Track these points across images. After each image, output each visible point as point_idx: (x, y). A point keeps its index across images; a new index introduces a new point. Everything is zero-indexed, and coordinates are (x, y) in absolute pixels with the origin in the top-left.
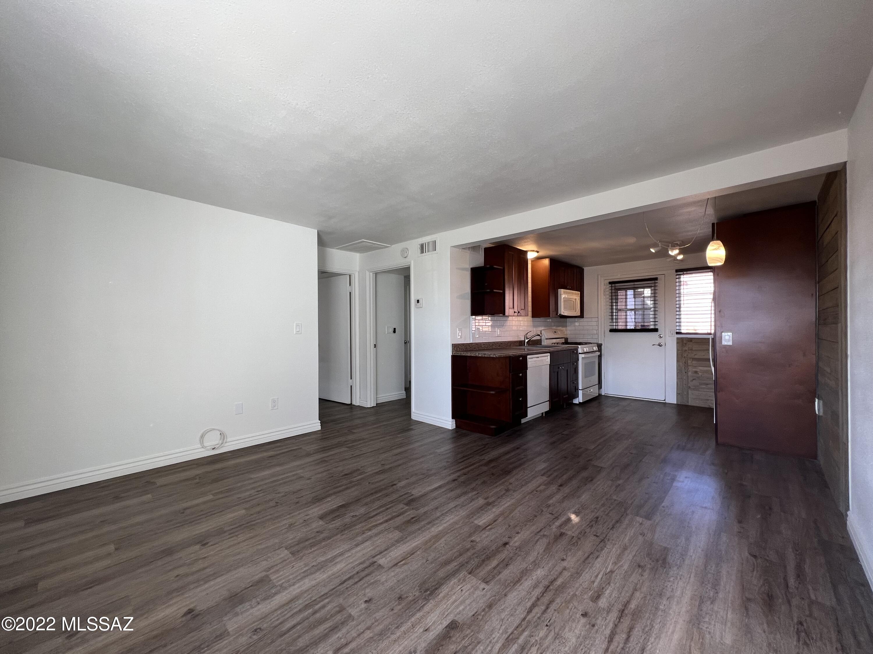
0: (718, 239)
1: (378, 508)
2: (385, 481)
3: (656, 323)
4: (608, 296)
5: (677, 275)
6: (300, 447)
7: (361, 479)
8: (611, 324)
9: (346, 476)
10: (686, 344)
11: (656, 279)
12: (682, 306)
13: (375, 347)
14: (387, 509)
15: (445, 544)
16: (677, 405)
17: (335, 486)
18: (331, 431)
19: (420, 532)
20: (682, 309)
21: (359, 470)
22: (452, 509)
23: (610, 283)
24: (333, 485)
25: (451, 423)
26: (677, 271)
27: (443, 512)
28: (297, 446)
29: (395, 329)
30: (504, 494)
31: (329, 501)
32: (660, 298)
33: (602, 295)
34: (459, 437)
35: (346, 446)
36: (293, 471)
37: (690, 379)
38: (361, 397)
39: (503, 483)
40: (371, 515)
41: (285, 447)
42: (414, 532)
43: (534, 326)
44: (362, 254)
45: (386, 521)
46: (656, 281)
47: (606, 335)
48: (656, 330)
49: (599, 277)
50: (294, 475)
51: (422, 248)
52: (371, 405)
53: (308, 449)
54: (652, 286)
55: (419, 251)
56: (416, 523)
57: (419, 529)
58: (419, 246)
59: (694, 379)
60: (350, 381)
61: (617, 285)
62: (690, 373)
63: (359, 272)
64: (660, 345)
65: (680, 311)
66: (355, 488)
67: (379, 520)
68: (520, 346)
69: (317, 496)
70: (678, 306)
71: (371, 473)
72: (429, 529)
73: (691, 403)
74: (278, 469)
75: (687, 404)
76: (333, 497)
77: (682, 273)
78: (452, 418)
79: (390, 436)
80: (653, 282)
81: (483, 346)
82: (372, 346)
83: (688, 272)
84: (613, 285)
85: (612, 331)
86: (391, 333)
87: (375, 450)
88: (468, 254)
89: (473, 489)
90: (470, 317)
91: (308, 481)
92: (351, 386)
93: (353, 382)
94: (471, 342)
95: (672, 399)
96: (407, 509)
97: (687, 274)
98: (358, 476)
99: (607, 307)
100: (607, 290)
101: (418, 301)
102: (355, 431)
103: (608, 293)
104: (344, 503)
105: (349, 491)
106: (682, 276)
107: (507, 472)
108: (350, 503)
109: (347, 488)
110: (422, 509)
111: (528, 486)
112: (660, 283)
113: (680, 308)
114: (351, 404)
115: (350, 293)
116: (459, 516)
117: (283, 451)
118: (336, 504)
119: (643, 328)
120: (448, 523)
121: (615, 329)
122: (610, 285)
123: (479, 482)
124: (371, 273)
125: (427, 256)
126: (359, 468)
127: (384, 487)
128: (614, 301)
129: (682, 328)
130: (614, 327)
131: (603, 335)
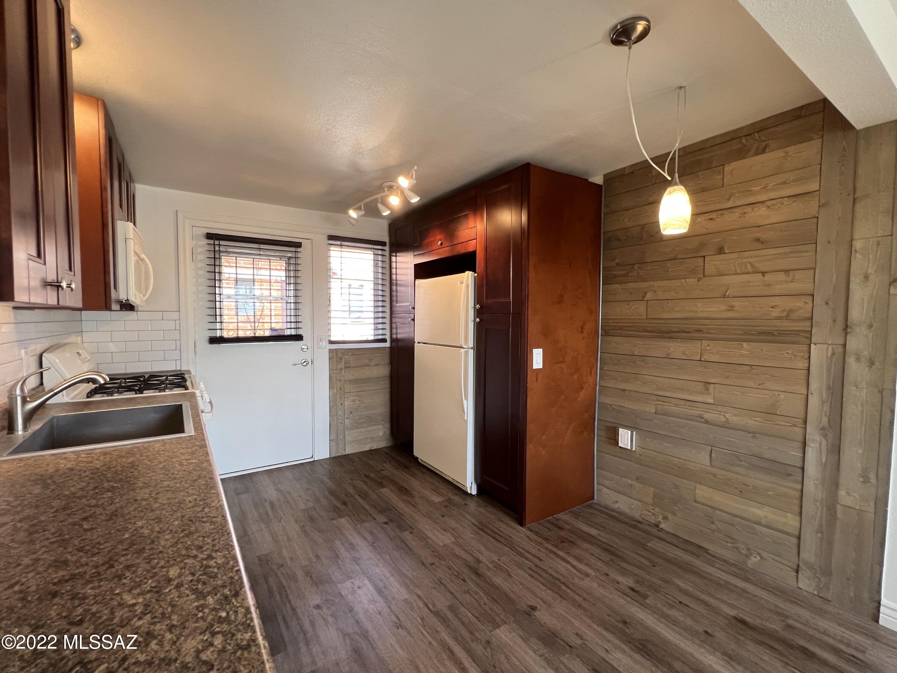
3: (300, 324)
5: (329, 245)
8: (212, 326)
10: (341, 359)
11: (298, 245)
16: (330, 458)
23: (206, 235)
26: (331, 238)
32: (305, 281)
33: (188, 259)
47: (197, 349)
48: (298, 338)
54: (290, 257)
59: (351, 413)
61: (222, 243)
62: (348, 405)
64: (305, 363)
73: (348, 451)
75: (343, 454)
84: (213, 242)
95: (323, 452)
99: (201, 289)
100: (200, 251)
106: (334, 248)
112: (304, 252)
119: (275, 333)
122: (208, 241)
129: (333, 333)
130: (218, 333)
131: (191, 350)
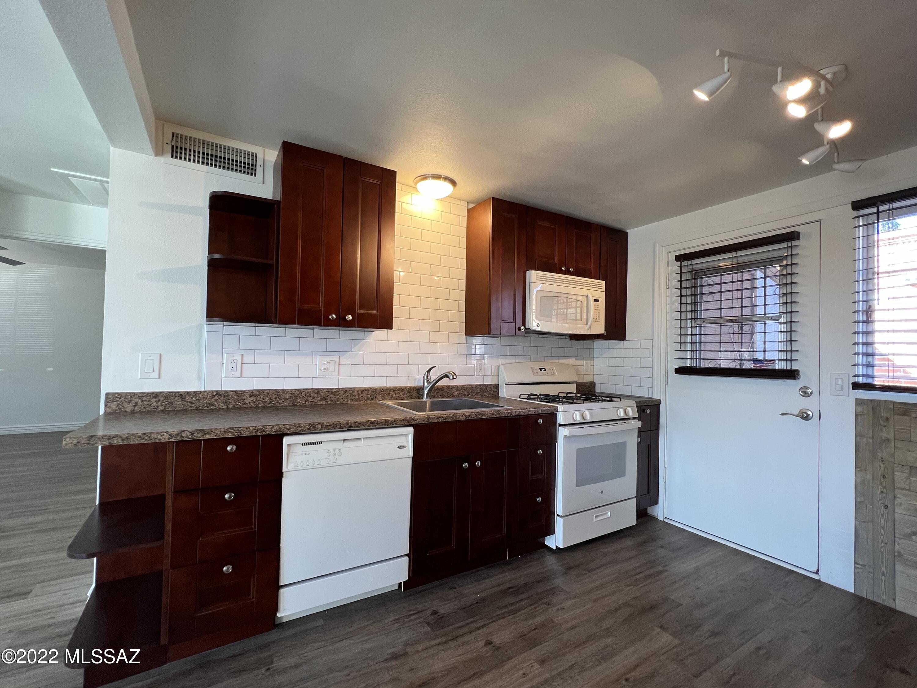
3: (795, 356)
4: (674, 290)
11: (792, 236)
12: (876, 305)
20: (875, 316)
23: (679, 258)
26: (859, 205)
33: (663, 286)
37: (903, 529)
46: (794, 243)
47: (665, 381)
49: (657, 245)
54: (784, 257)
59: (913, 534)
61: (695, 261)
62: (900, 512)
64: (804, 416)
73: (902, 605)
80: (785, 245)
84: (685, 263)
85: (680, 371)
90: (200, 328)
99: (673, 315)
100: (673, 275)
103: (673, 282)
112: (806, 247)
119: (759, 366)
121: (691, 367)
122: (680, 263)
130: (688, 363)
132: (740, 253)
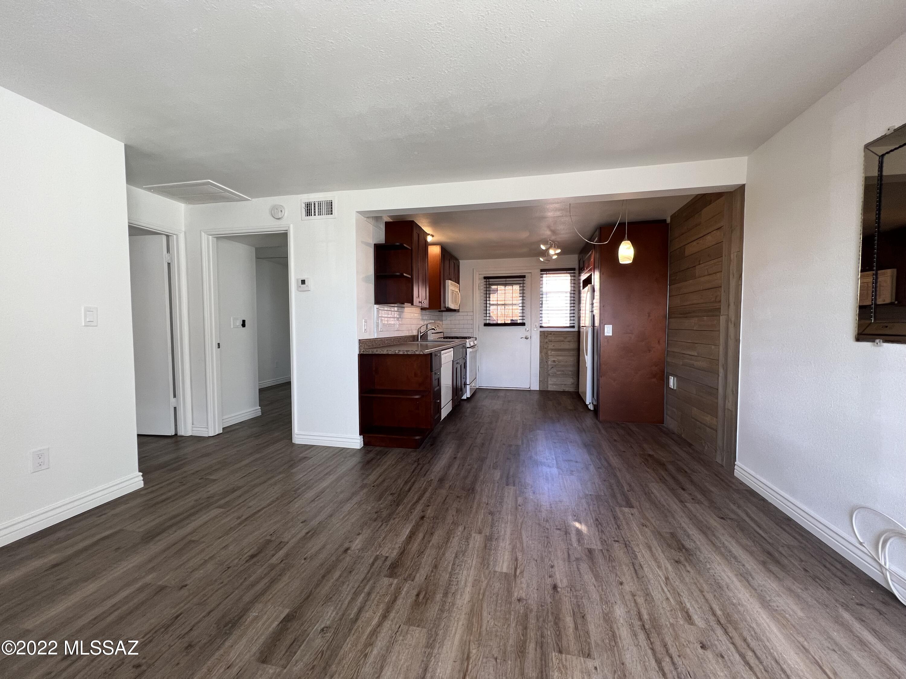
0: (629, 240)
1: (353, 599)
2: (328, 547)
3: (524, 318)
4: (482, 291)
5: (541, 274)
6: (118, 528)
7: (287, 555)
8: (485, 318)
9: (255, 559)
10: (547, 336)
11: (524, 277)
12: (544, 302)
13: (219, 347)
14: (369, 594)
15: (494, 620)
16: (540, 391)
17: (247, 583)
18: (168, 485)
19: (445, 614)
20: (544, 305)
21: (269, 542)
22: (454, 561)
23: (485, 278)
24: (241, 584)
25: (359, 441)
26: (542, 270)
27: (450, 570)
28: (111, 527)
29: (244, 321)
30: (493, 520)
31: (256, 618)
32: (527, 295)
33: (477, 289)
34: (378, 457)
35: (217, 504)
36: (136, 580)
37: (550, 367)
38: (195, 423)
39: (479, 505)
40: (352, 616)
41: (79, 537)
42: (439, 619)
43: (423, 319)
44: (191, 206)
45: (384, 617)
46: (524, 279)
47: (480, 329)
48: (523, 324)
49: (475, 271)
50: (141, 590)
51: (309, 210)
52: (215, 431)
53: (140, 527)
54: (520, 283)
55: (304, 213)
56: (429, 601)
57: (442, 611)
58: (304, 205)
59: (552, 367)
60: (172, 400)
61: (490, 280)
62: (549, 363)
63: (185, 233)
64: (526, 338)
65: (542, 307)
66: (288, 575)
67: (371, 619)
68: (413, 341)
69: (223, 617)
70: (541, 302)
71: (294, 540)
72: (453, 605)
73: (549, 389)
74: (92, 587)
75: (547, 390)
76: (259, 606)
77: (545, 273)
78: (360, 435)
79: (280, 473)
80: (522, 279)
81: (386, 342)
82: (215, 345)
83: (550, 272)
84: (488, 280)
85: (486, 325)
86: (240, 327)
87: (273, 502)
88: (370, 226)
89: (455, 524)
90: (374, 306)
91: (184, 592)
92: (175, 408)
93: (178, 402)
94: (375, 337)
95: (536, 386)
96: (398, 584)
97: (549, 274)
98: (276, 553)
99: (482, 301)
100: (482, 284)
101: (303, 282)
102: (212, 477)
103: (482, 288)
104: (287, 611)
105: (280, 585)
106: (544, 276)
107: (471, 491)
108: (300, 607)
109: (273, 582)
110: (418, 575)
111: (506, 502)
112: (527, 280)
113: (542, 304)
114: (176, 435)
115: (169, 264)
116: (473, 568)
117: (81, 545)
118: (276, 618)
119: (513, 322)
120: (469, 584)
121: (489, 323)
122: (485, 280)
123: (452, 512)
124: (210, 236)
125: (316, 220)
126: (268, 537)
127: (334, 558)
128: (488, 296)
129: (543, 321)
130: (488, 322)
131: (477, 329)
132: (507, 280)
